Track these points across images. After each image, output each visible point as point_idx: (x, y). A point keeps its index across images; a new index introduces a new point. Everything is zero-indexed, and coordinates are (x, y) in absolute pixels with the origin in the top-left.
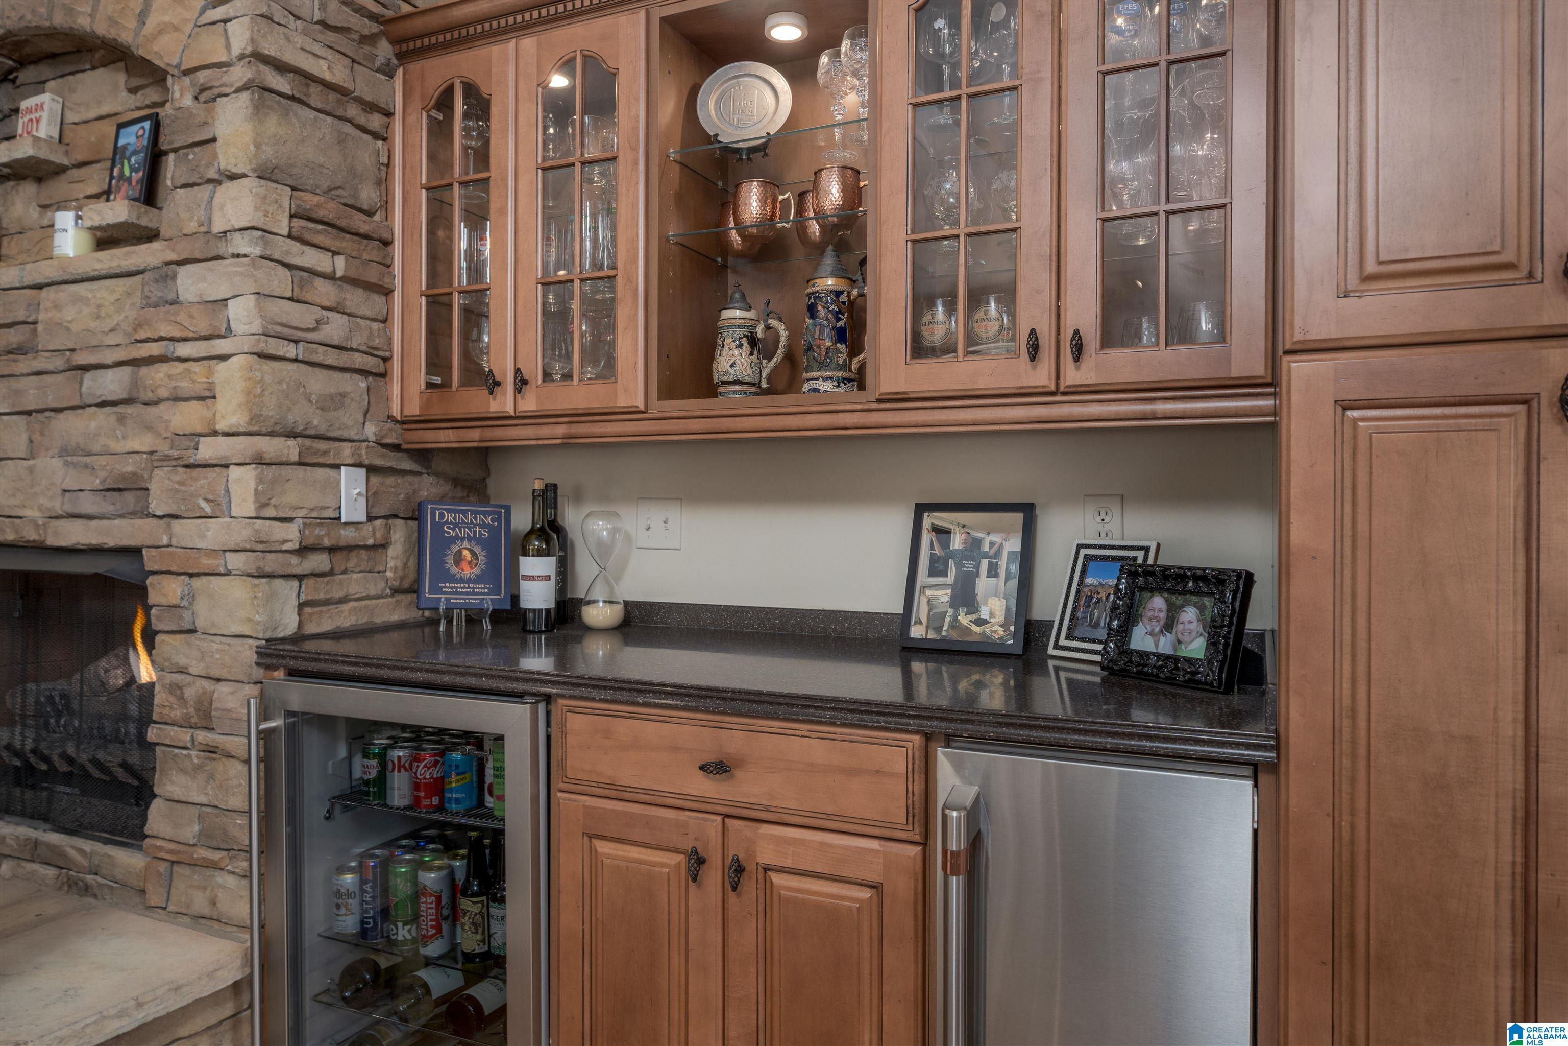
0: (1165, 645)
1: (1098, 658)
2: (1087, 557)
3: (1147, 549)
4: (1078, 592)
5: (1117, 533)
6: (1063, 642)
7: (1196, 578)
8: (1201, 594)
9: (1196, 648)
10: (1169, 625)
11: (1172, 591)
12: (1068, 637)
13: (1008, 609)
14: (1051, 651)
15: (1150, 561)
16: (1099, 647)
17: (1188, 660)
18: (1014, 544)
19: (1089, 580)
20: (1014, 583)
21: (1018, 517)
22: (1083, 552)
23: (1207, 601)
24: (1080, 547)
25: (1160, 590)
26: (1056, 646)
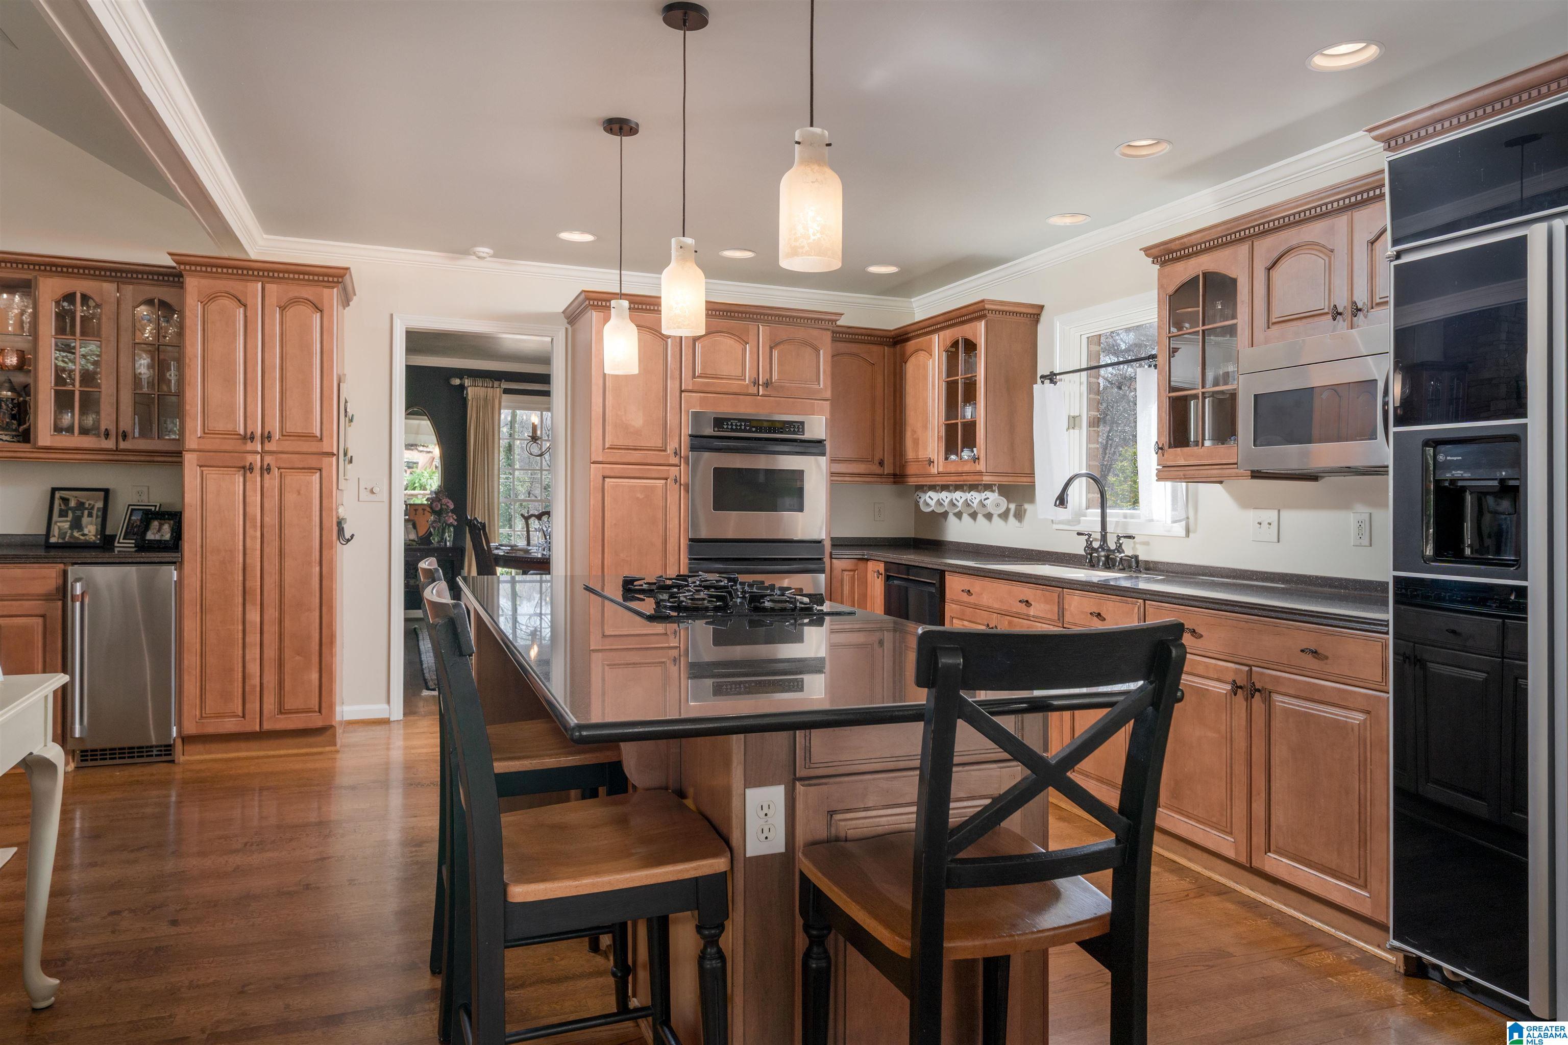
0: (157, 537)
1: (133, 545)
2: (132, 510)
3: (156, 506)
4: (128, 522)
5: (146, 500)
6: (121, 541)
7: (168, 514)
8: (169, 519)
9: (167, 537)
10: (159, 530)
11: (161, 519)
12: (123, 539)
13: (97, 529)
14: (116, 544)
15: (157, 509)
16: (133, 541)
17: (165, 541)
18: (100, 504)
19: (133, 518)
20: (100, 520)
21: (103, 493)
22: (131, 507)
23: (172, 522)
24: (129, 505)
25: (156, 519)
26: (119, 543)
